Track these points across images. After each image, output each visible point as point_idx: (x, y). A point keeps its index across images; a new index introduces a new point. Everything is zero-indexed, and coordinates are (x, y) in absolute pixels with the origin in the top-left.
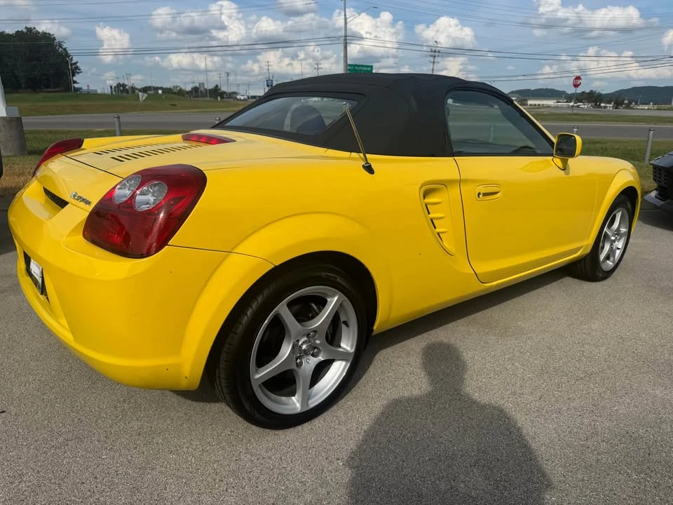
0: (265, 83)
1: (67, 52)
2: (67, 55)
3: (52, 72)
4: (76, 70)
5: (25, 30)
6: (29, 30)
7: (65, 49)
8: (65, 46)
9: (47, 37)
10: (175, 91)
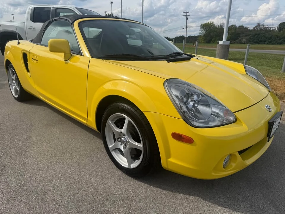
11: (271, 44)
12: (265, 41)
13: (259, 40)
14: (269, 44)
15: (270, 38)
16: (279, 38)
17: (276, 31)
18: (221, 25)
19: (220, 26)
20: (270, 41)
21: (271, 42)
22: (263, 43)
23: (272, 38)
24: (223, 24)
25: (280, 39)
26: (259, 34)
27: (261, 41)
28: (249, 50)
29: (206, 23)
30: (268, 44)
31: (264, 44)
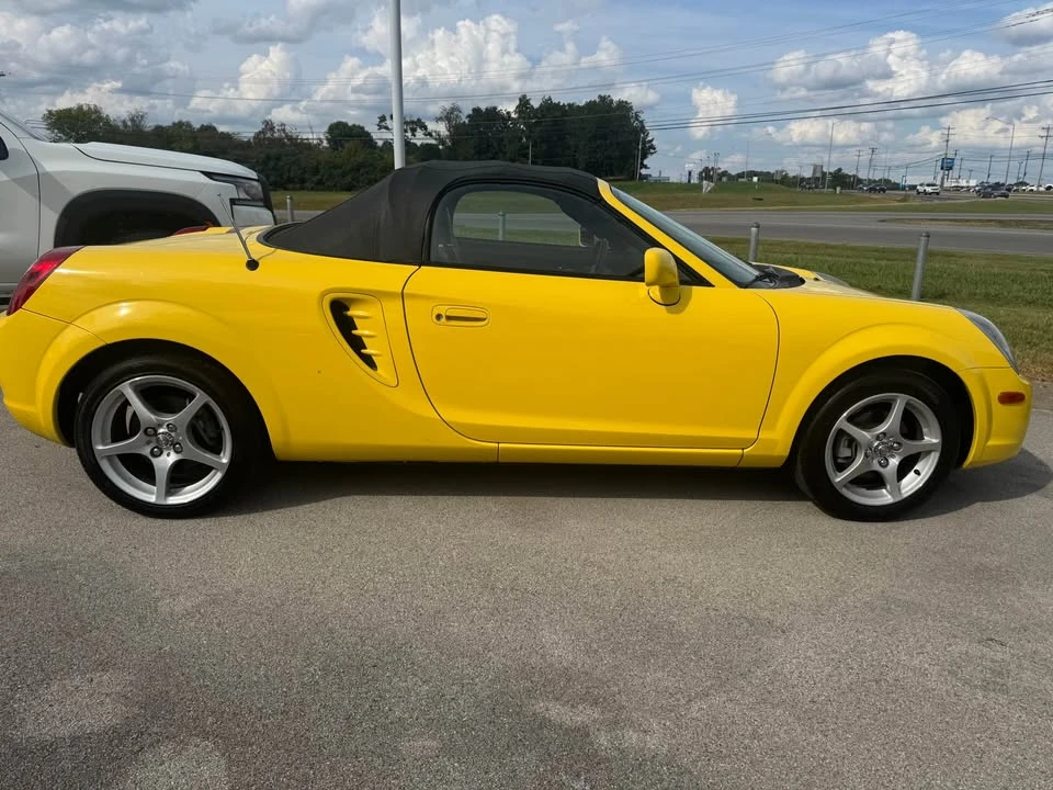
0: (940, 163)
1: (643, 127)
2: (643, 129)
3: (617, 153)
4: (648, 149)
5: (597, 100)
6: (602, 98)
7: (642, 122)
8: (642, 117)
9: (624, 106)
10: (779, 178)
11: (323, 190)
12: (303, 181)
13: (285, 177)
14: (317, 190)
15: (316, 171)
16: (340, 171)
17: (326, 148)
18: (132, 120)
19: (129, 123)
20: (315, 179)
21: (320, 182)
22: (298, 186)
23: (322, 171)
24: (142, 117)
25: (344, 175)
26: (278, 158)
27: (290, 180)
28: (295, 212)
29: (70, 110)
30: (312, 189)
31: (303, 189)
